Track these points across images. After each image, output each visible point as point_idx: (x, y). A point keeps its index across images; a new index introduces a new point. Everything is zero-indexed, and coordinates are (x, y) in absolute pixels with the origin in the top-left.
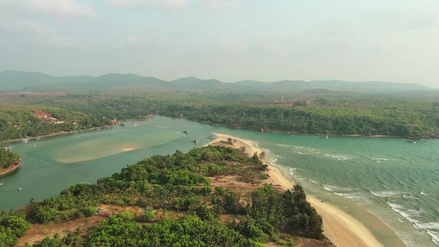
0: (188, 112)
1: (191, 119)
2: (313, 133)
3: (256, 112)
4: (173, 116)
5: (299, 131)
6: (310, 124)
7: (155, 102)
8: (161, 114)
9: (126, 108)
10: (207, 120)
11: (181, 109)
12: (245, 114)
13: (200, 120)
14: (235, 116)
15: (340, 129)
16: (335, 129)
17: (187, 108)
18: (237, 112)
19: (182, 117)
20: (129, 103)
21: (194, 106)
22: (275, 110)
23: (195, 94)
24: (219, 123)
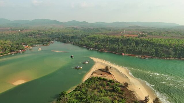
0: (73, 40)
1: (75, 44)
2: (161, 57)
3: (116, 41)
4: (65, 42)
5: (150, 55)
6: (157, 51)
7: (55, 33)
8: (58, 41)
9: (39, 37)
10: (85, 45)
11: (69, 38)
12: (108, 42)
13: (80, 45)
14: (103, 44)
15: (180, 54)
16: (176, 54)
17: (72, 37)
18: (103, 41)
19: (70, 43)
20: (41, 34)
21: (76, 36)
22: (129, 40)
23: (76, 29)
24: (93, 48)
